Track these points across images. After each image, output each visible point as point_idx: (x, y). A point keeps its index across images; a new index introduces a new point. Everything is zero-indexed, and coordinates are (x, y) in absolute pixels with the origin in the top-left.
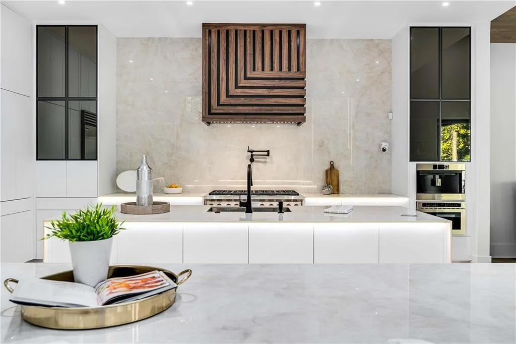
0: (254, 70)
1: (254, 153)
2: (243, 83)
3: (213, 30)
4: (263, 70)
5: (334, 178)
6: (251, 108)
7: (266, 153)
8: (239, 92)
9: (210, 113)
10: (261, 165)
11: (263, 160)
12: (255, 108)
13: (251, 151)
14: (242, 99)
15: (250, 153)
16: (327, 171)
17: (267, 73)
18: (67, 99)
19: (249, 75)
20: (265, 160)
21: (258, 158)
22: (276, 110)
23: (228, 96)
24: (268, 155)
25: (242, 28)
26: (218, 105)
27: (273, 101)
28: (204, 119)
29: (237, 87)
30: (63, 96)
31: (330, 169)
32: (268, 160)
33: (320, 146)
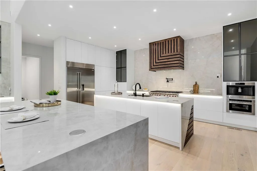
0: (163, 54)
2: (160, 58)
3: (152, 44)
4: (166, 53)
5: (197, 88)
7: (172, 79)
8: (159, 61)
9: (151, 68)
10: (171, 83)
12: (163, 65)
13: (167, 79)
14: (160, 63)
16: (194, 85)
17: (167, 54)
18: (121, 68)
19: (161, 56)
21: (170, 81)
22: (170, 66)
23: (156, 63)
24: (172, 80)
25: (160, 42)
26: (153, 66)
27: (169, 63)
28: (150, 70)
29: (158, 60)
30: (120, 67)
31: (195, 84)
32: (173, 82)
33: (192, 76)
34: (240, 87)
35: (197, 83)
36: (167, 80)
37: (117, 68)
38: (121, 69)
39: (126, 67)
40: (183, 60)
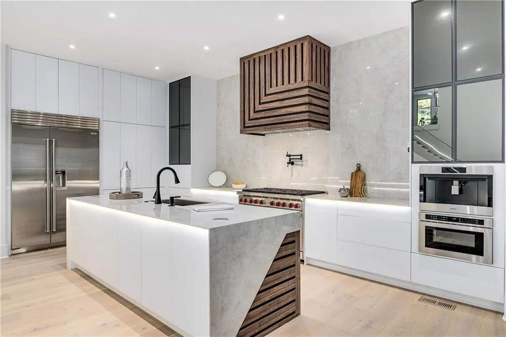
0: (271, 87)
1: (291, 157)
2: (264, 99)
3: (246, 62)
4: (277, 86)
6: (269, 119)
7: (299, 157)
8: (261, 107)
9: (244, 127)
10: (299, 167)
11: (300, 163)
12: (272, 119)
13: (289, 156)
15: (288, 158)
16: (353, 174)
17: (281, 88)
18: (179, 126)
19: (268, 92)
20: (302, 163)
21: (297, 161)
22: (286, 119)
23: (255, 112)
24: (301, 159)
25: (263, 54)
26: (249, 120)
27: (283, 111)
28: (242, 132)
29: (260, 104)
30: (178, 124)
31: (356, 172)
32: (304, 163)
33: (348, 149)
34: (456, 179)
35: (362, 168)
36: (290, 159)
37: (170, 128)
38: (179, 129)
39: (189, 125)
40: (325, 104)
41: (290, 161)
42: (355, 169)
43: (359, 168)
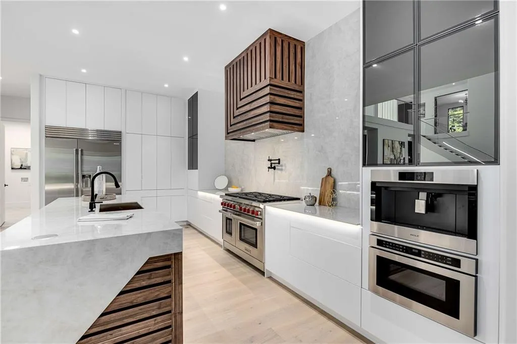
0: (244, 90)
1: (272, 162)
2: (239, 104)
3: (228, 70)
4: (248, 88)
7: (277, 162)
8: (238, 112)
9: (228, 134)
10: (279, 172)
11: (280, 168)
13: (270, 160)
14: (239, 117)
15: (270, 162)
16: (323, 179)
17: (250, 90)
19: (242, 96)
21: (277, 166)
23: (234, 117)
24: (279, 163)
25: (238, 59)
26: (231, 125)
27: (252, 114)
28: (226, 138)
29: (237, 109)
31: (326, 177)
32: (283, 168)
33: (320, 151)
35: (333, 173)
36: (271, 164)
38: (192, 138)
39: (197, 135)
40: (297, 104)
41: (271, 166)
42: (326, 173)
43: (330, 173)
